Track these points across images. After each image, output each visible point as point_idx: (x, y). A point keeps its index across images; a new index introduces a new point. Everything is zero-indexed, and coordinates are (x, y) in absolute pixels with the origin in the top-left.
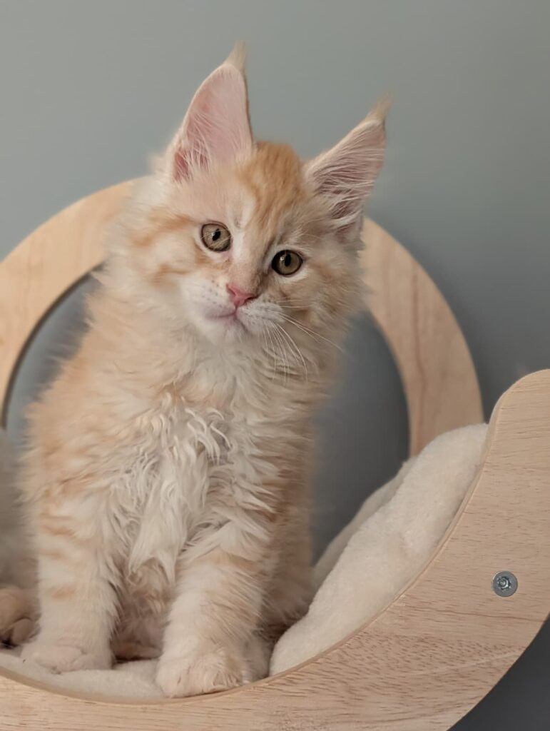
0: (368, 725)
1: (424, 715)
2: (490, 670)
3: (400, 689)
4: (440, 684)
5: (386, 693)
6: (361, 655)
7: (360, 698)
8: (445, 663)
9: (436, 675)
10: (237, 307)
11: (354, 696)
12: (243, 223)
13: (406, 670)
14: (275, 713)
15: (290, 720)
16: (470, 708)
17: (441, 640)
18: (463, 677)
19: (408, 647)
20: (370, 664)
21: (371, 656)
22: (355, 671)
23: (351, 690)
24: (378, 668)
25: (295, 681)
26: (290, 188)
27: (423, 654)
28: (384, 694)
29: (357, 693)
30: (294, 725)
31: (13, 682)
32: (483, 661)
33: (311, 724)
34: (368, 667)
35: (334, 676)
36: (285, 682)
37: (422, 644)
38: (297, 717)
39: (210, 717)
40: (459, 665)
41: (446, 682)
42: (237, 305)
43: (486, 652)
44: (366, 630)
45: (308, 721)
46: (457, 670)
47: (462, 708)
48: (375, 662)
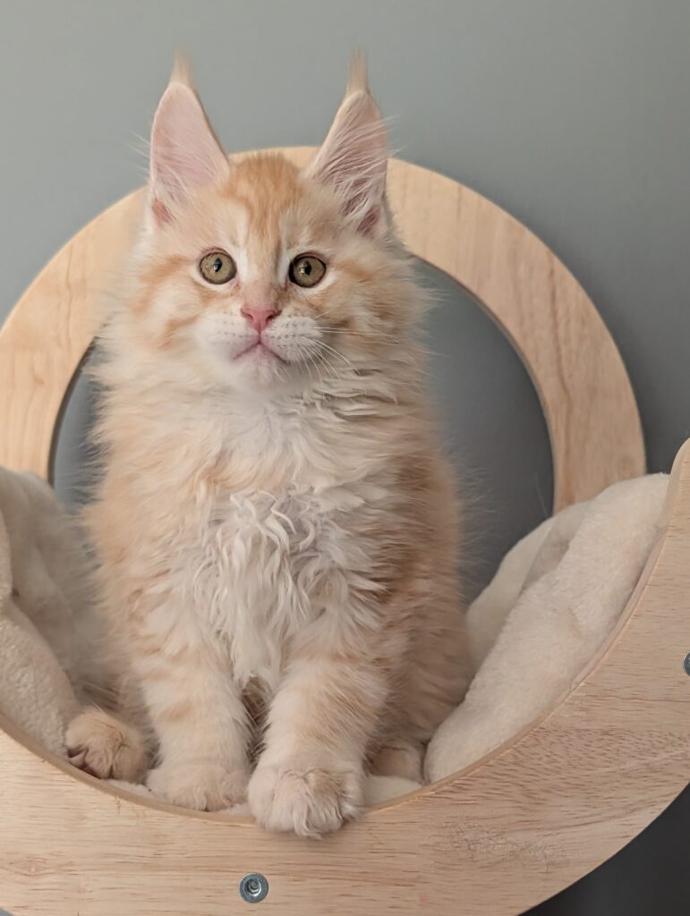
0: (549, 832)
1: (614, 817)
2: (686, 762)
3: (584, 790)
4: (630, 781)
5: (569, 794)
6: (538, 754)
7: (540, 802)
8: (633, 757)
9: (625, 771)
10: (260, 332)
11: (533, 801)
12: (241, 239)
13: (590, 767)
14: (444, 825)
15: (462, 832)
16: (665, 806)
17: (629, 731)
18: (655, 772)
19: (591, 742)
20: (549, 763)
21: (549, 754)
22: (531, 772)
23: (529, 794)
24: (560, 768)
25: (465, 787)
26: (283, 186)
27: (609, 748)
28: (566, 797)
29: (536, 796)
30: (467, 837)
31: (144, 808)
32: (677, 752)
33: (486, 835)
34: (547, 766)
35: (510, 779)
36: (452, 789)
37: (606, 737)
38: (470, 827)
39: (370, 834)
40: (650, 759)
41: (636, 778)
42: (259, 328)
43: (680, 742)
44: (542, 725)
45: (482, 831)
46: (647, 764)
47: (657, 807)
48: (555, 761)
